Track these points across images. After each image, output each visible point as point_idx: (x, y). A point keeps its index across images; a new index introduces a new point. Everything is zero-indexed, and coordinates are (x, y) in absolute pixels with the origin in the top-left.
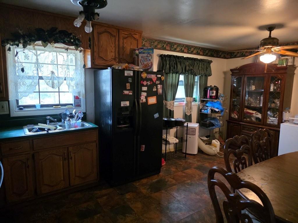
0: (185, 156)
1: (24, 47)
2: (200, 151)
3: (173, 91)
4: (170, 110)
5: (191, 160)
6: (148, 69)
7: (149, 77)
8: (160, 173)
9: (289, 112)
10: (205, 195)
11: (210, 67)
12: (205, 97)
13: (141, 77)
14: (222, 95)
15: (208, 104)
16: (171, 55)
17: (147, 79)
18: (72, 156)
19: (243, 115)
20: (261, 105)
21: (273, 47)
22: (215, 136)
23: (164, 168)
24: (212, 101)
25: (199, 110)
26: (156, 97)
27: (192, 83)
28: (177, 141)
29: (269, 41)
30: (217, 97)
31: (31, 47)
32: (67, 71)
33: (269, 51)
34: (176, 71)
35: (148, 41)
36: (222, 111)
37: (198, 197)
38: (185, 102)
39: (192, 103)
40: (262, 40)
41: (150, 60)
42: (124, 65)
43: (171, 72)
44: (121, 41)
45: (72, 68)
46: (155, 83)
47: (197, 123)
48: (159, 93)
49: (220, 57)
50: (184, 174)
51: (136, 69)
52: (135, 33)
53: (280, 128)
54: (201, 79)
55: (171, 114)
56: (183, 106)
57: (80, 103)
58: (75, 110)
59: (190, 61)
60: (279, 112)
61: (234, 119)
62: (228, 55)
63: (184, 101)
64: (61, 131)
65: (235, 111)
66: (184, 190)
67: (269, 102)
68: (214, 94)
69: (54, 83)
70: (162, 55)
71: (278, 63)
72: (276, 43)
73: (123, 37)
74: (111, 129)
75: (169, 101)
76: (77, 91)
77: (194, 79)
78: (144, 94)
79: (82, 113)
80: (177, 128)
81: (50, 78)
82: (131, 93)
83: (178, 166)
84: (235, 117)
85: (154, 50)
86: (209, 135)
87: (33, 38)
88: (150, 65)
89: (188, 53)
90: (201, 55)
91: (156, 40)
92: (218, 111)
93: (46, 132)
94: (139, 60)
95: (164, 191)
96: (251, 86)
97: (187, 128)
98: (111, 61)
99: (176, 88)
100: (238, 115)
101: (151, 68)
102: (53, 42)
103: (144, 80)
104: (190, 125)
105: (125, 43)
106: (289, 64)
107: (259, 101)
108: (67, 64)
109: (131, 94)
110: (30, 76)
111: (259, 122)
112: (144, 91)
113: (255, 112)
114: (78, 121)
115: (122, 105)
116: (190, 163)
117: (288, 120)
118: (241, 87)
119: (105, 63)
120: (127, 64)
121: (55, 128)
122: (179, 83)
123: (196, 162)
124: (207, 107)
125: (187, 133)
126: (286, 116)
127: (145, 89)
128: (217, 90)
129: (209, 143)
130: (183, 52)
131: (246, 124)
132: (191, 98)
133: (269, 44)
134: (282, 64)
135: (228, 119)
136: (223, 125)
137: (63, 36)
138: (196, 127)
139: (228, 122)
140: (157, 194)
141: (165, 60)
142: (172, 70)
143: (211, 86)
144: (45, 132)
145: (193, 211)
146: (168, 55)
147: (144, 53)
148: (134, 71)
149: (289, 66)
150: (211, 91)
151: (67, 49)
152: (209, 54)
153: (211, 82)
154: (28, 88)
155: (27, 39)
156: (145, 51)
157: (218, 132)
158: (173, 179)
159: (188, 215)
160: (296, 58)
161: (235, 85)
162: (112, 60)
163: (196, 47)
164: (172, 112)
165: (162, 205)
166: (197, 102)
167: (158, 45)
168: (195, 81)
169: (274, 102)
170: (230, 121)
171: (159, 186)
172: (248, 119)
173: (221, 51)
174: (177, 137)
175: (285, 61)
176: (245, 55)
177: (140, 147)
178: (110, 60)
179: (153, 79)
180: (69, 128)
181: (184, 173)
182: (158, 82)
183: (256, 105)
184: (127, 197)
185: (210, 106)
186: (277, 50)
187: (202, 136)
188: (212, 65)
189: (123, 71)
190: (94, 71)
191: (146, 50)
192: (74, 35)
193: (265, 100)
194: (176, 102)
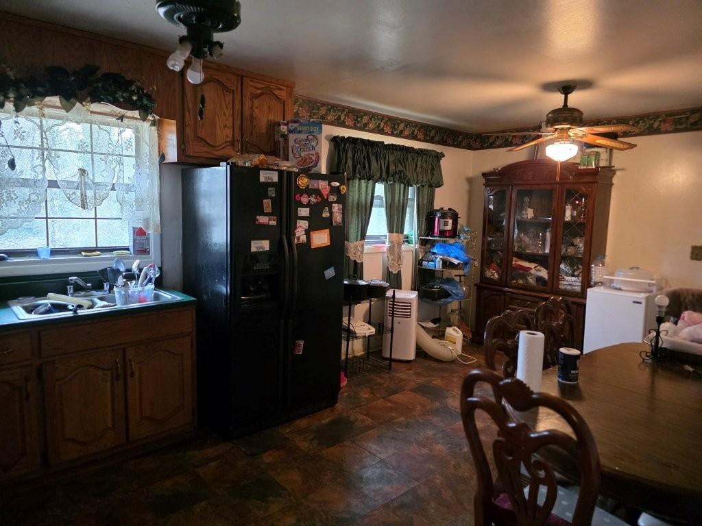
0: (390, 365)
1: (18, 109)
2: (421, 352)
3: (362, 219)
4: (355, 261)
5: (402, 374)
6: (309, 169)
7: (313, 185)
8: (336, 403)
9: (603, 265)
10: (439, 447)
11: (440, 166)
12: (429, 233)
13: (297, 186)
14: (466, 229)
15: (435, 248)
16: (357, 139)
17: (309, 191)
18: (134, 369)
19: (509, 272)
20: (547, 251)
21: (573, 127)
22: (452, 320)
23: (343, 393)
24: (445, 242)
25: (416, 261)
26: (328, 230)
27: (401, 201)
28: (373, 330)
29: (564, 115)
30: (454, 233)
31: (35, 109)
32: (117, 169)
33: (563, 136)
34: (368, 174)
35: (305, 105)
36: (466, 264)
37: (425, 451)
38: (387, 243)
39: (403, 246)
40: (550, 113)
41: (313, 148)
42: (257, 159)
43: (358, 175)
44: (247, 102)
45: (130, 162)
46: (327, 199)
47: (412, 290)
48: (335, 223)
49: (459, 146)
50: (389, 404)
51: (284, 168)
52: (279, 86)
53: (585, 298)
54: (420, 194)
55: (358, 269)
56: (384, 253)
57: (149, 244)
58: (137, 262)
59: (397, 154)
60: (584, 265)
61: (491, 281)
62: (475, 141)
63: (384, 242)
64: (107, 310)
65: (493, 264)
66: (393, 438)
67: (563, 243)
68: (449, 227)
69: (86, 196)
70: (338, 136)
71: (581, 161)
72: (578, 119)
73: (251, 93)
74: (226, 304)
75: (352, 242)
76: (142, 218)
77: (405, 192)
78: (303, 225)
79: (157, 269)
80: (371, 301)
81: (76, 184)
82: (274, 220)
83: (375, 387)
84: (492, 277)
85: (323, 125)
86: (438, 317)
87: (40, 89)
88: (314, 158)
89: (392, 134)
90: (420, 140)
91: (323, 104)
92: (458, 264)
93: (71, 312)
94: (290, 147)
95: (350, 442)
96: (526, 210)
97: (394, 302)
98: (223, 148)
99: (368, 213)
100: (500, 272)
101: (316, 166)
102: (89, 99)
103: (302, 192)
104: (400, 295)
105: (257, 108)
106: (602, 164)
107: (542, 240)
108: (117, 153)
109: (274, 223)
110: (26, 179)
111: (543, 286)
112: (303, 218)
113: (535, 265)
114: (146, 288)
115: (253, 249)
116: (402, 380)
117: (602, 281)
118: (504, 212)
119: (209, 153)
120: (262, 157)
121: (90, 303)
122: (374, 201)
123: (414, 378)
124: (433, 256)
125: (393, 313)
126: (597, 272)
127: (304, 212)
128: (455, 217)
129: (439, 335)
130: (381, 132)
131: (517, 291)
132: (400, 235)
133: (565, 121)
134: (589, 163)
135: (478, 281)
136: (469, 296)
137: (113, 86)
138: (411, 299)
139: (479, 288)
140: (335, 450)
141: (344, 149)
142: (359, 172)
143: (442, 209)
144: (69, 314)
145: (417, 480)
146: (349, 138)
147: (300, 132)
148: (281, 173)
149: (603, 167)
150: (442, 221)
151: (122, 118)
152: (437, 139)
153: (442, 199)
154: (23, 208)
155: (24, 91)
156: (302, 129)
157: (455, 310)
158: (367, 415)
159: (406, 489)
160: (615, 151)
161: (491, 207)
162: (227, 146)
163: (409, 123)
164: (359, 266)
165: (349, 472)
166: (413, 245)
167: (327, 114)
168: (408, 198)
169: (573, 245)
170: (483, 286)
171: (338, 433)
172: (520, 282)
173: (461, 133)
174: (370, 323)
175: (593, 158)
176: (511, 142)
177: (294, 345)
178: (220, 146)
179: (322, 191)
180: (126, 303)
181: (390, 401)
182: (333, 198)
183: (535, 251)
184: (267, 461)
185: (441, 253)
186: (580, 134)
187: (423, 321)
188: (443, 162)
189: (255, 170)
190: (183, 170)
191: (307, 125)
192: (139, 84)
193: (556, 241)
194: (367, 243)
